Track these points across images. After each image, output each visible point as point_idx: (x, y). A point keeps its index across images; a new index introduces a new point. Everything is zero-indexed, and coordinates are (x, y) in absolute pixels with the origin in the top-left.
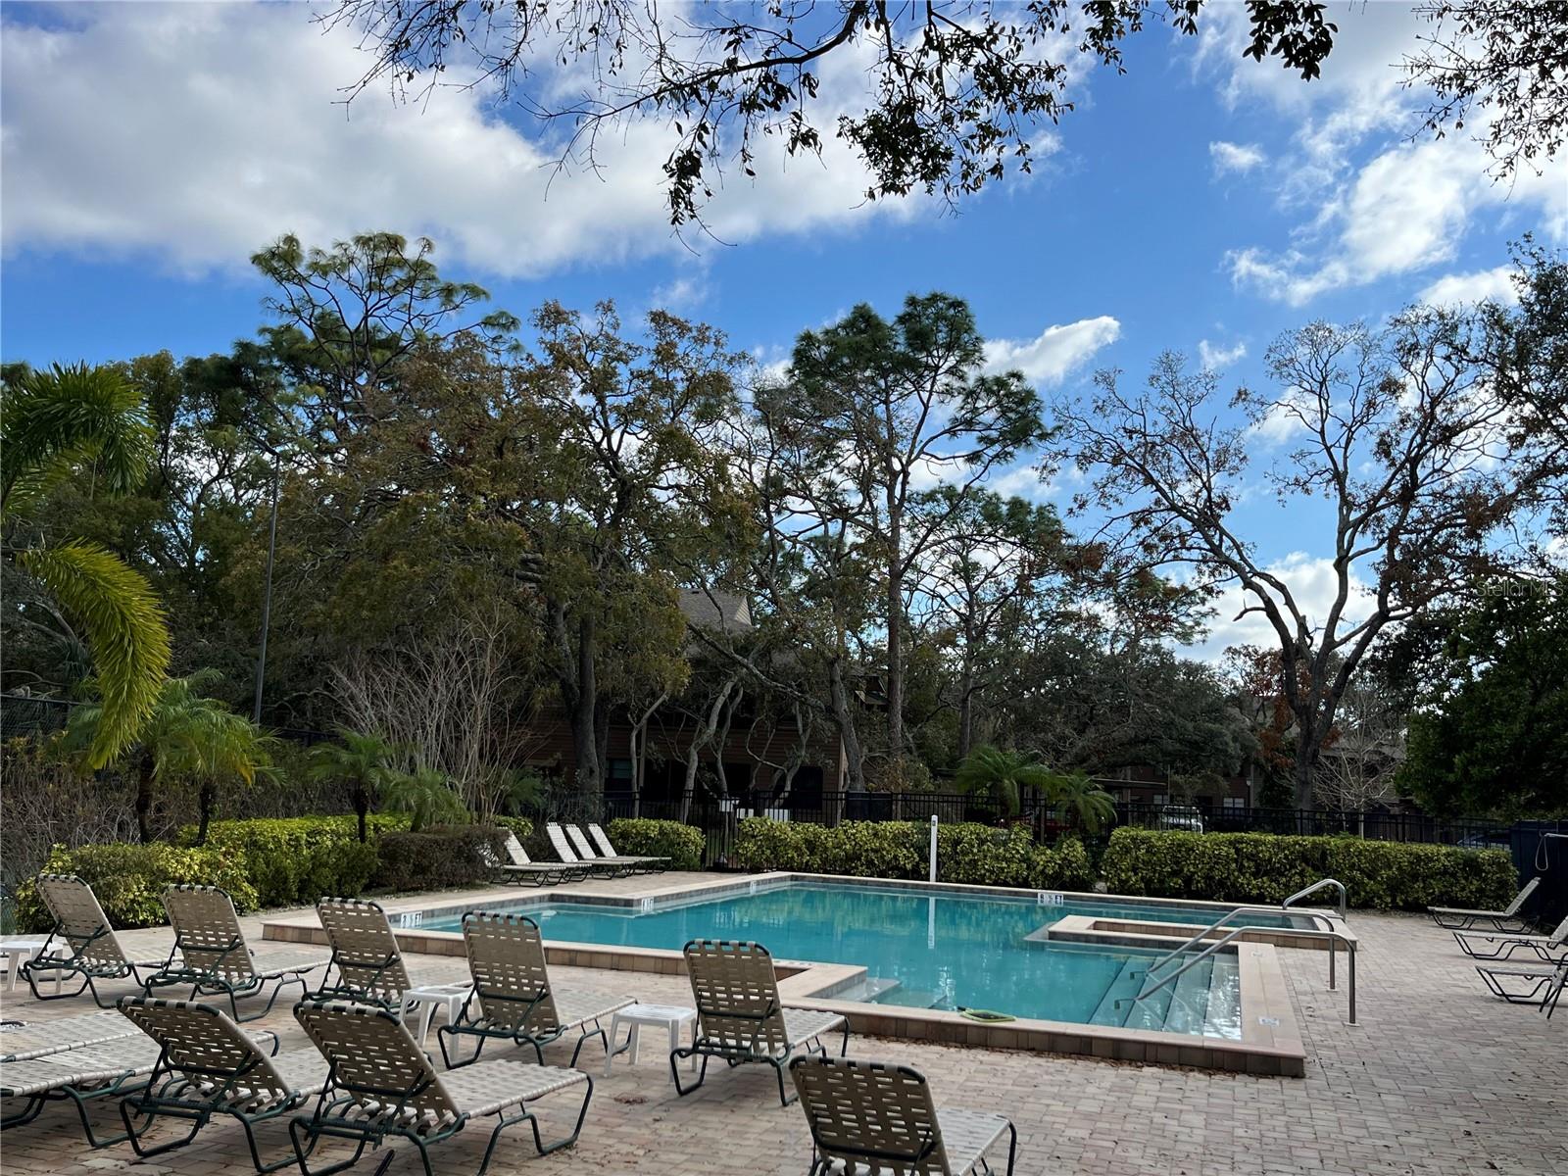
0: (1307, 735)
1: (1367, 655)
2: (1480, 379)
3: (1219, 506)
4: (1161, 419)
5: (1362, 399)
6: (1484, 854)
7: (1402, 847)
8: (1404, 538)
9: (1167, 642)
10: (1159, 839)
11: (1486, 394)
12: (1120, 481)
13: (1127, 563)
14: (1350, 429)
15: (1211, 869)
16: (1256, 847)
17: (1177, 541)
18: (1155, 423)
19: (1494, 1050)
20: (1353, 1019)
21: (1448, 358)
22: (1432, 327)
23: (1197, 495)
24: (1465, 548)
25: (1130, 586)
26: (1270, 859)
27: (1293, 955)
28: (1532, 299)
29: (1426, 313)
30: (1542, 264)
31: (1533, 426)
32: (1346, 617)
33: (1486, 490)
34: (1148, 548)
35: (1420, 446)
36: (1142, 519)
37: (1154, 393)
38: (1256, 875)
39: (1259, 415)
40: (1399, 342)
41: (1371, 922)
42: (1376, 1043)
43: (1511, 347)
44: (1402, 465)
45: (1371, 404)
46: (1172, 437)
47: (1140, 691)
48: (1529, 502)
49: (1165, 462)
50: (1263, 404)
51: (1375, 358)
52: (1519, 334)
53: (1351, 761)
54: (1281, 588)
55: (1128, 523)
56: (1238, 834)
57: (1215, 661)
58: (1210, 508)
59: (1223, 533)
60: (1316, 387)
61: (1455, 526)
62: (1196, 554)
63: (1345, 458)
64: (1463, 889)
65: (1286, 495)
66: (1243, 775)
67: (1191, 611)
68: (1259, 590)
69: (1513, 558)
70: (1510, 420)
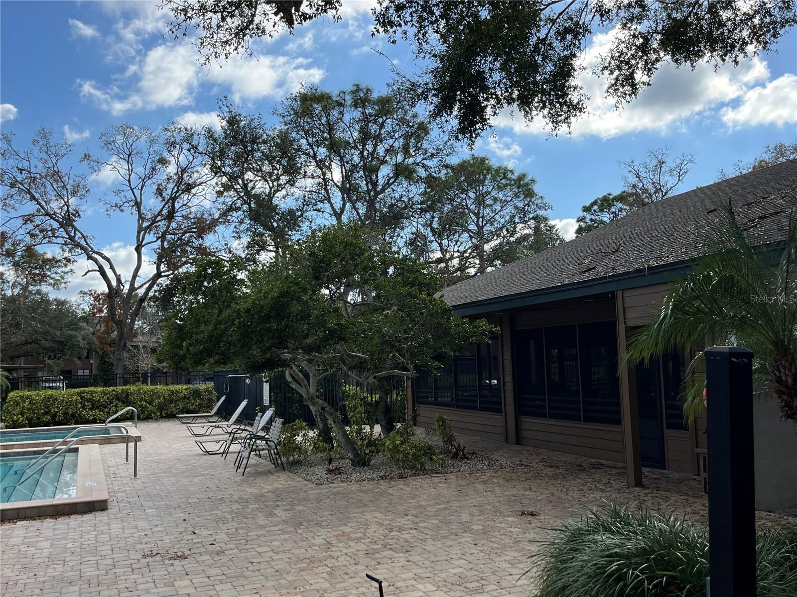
0: (121, 335)
1: (151, 294)
2: (203, 162)
3: (74, 215)
4: (40, 165)
5: (149, 166)
6: (202, 386)
7: (165, 388)
8: (168, 237)
9: (45, 288)
10: (37, 395)
11: (206, 170)
12: (15, 197)
13: (19, 244)
14: (143, 180)
15: (67, 409)
16: (92, 394)
17: (50, 233)
18: (36, 167)
19: (200, 478)
20: (135, 476)
21: (189, 150)
22: (182, 134)
23: (61, 208)
24: (197, 243)
25: (23, 257)
26: (100, 400)
27: (108, 448)
28: (226, 127)
29: (179, 126)
30: (231, 112)
31: (227, 188)
32: (141, 275)
33: (206, 216)
34: (32, 236)
35: (177, 192)
36: (29, 219)
37: (36, 151)
38: (91, 409)
39: (96, 168)
40: (167, 140)
41: (150, 426)
42: (146, 485)
43: (217, 149)
44: (168, 201)
45: (154, 169)
46: (47, 175)
47: (28, 316)
48: (224, 222)
49: (43, 189)
50: (98, 163)
51: (156, 147)
52: (220, 143)
53: (144, 347)
54: (108, 260)
55: (20, 221)
56: (82, 389)
57: (74, 299)
58: (69, 215)
59: (76, 229)
60: (126, 157)
61: (192, 232)
62: (60, 240)
63: (141, 195)
64: (193, 405)
65: (111, 212)
66: (88, 357)
67: (59, 271)
68: (96, 261)
69: (217, 248)
70: (217, 184)
